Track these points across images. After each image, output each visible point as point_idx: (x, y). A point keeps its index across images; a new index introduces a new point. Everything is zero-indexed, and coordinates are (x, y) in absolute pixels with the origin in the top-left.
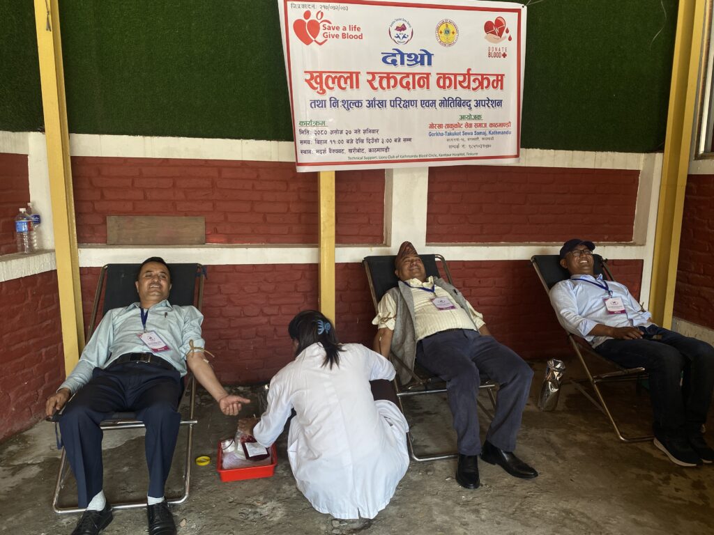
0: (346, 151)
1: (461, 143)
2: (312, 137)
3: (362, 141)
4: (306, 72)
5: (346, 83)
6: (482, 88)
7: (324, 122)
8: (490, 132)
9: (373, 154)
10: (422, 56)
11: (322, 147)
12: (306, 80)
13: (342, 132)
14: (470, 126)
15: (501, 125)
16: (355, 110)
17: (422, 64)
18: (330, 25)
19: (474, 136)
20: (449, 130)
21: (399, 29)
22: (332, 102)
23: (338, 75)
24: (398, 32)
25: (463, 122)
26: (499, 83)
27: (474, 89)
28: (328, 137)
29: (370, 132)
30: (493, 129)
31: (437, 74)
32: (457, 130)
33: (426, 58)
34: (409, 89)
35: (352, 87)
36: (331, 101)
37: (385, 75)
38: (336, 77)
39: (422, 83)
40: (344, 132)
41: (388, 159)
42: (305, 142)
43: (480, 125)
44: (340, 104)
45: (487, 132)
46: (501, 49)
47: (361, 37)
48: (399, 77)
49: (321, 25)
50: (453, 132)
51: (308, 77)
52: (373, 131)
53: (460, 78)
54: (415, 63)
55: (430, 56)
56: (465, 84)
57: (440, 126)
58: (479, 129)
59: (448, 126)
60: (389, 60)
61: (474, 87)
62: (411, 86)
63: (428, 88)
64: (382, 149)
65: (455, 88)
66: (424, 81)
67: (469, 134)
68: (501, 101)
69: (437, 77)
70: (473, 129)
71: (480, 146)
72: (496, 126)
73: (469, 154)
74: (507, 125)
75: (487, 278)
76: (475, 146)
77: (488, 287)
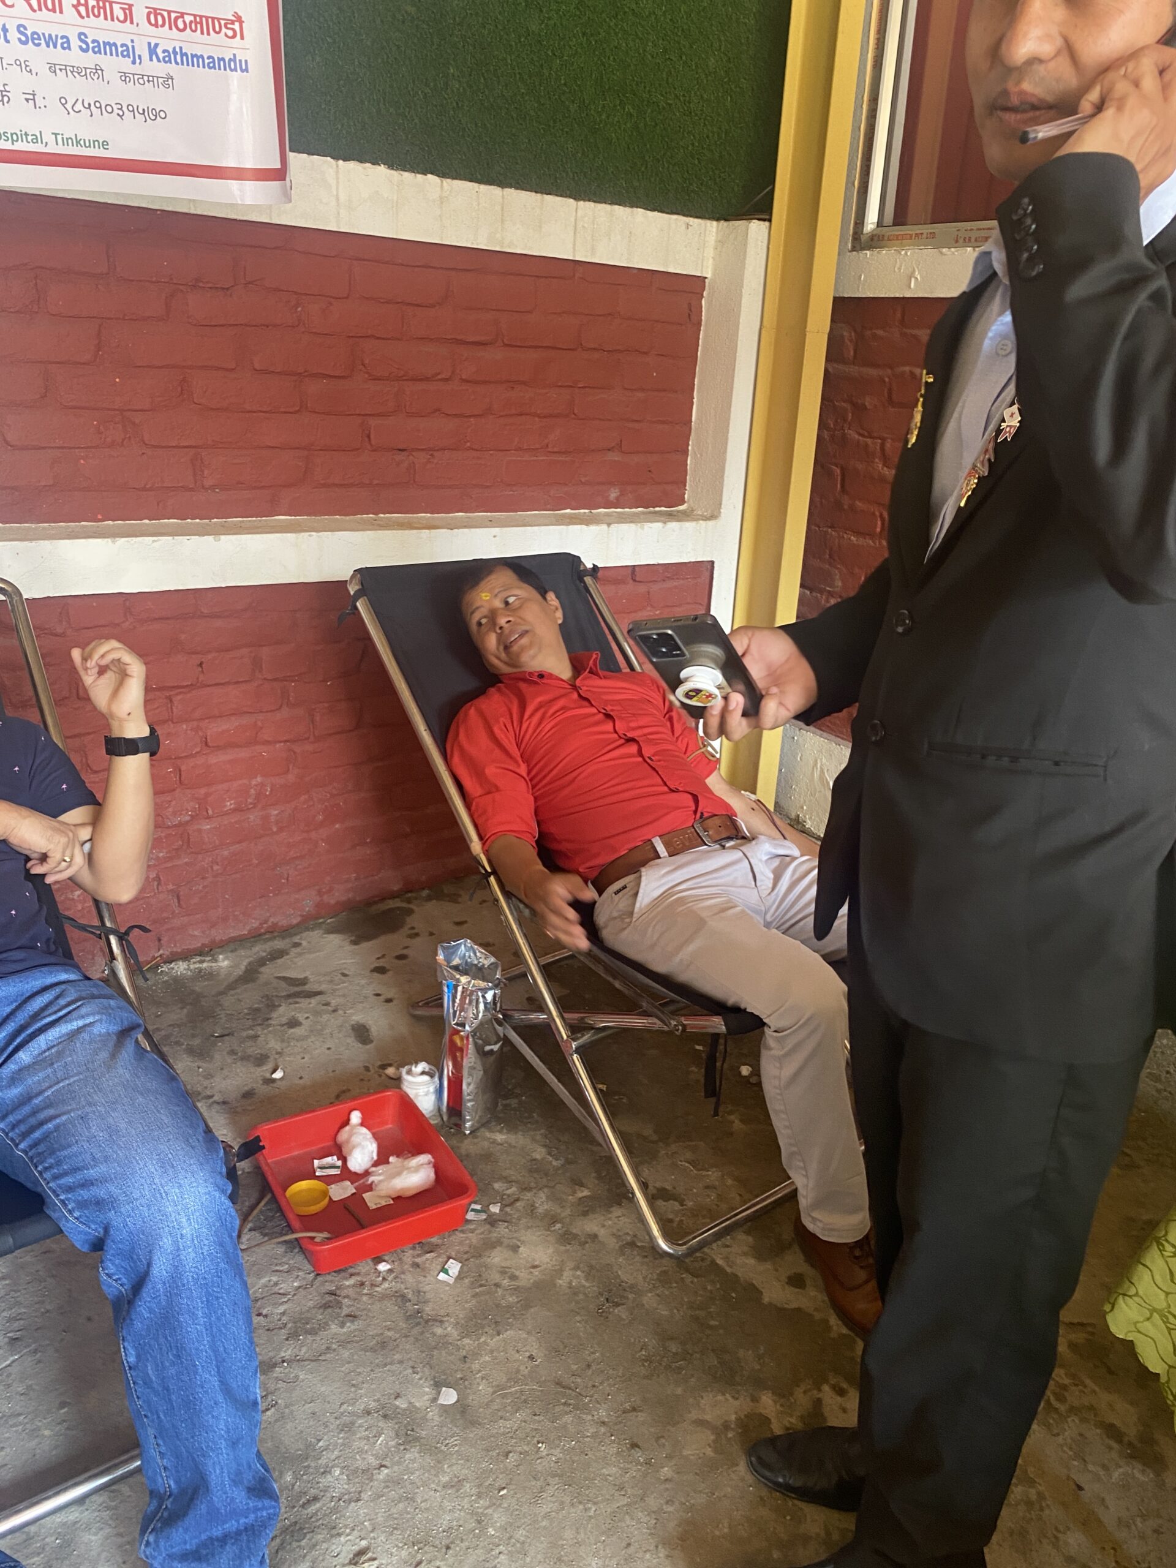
1: (17, 81)
8: (152, 51)
15: (203, 23)
30: (168, 39)
43: (104, 8)
45: (142, 49)
58: (98, 28)
67: (51, 41)
70: (69, 24)
71: (115, 107)
72: (181, 25)
73: (66, 141)
74: (227, 28)
75: (227, 650)
76: (92, 107)
77: (237, 683)
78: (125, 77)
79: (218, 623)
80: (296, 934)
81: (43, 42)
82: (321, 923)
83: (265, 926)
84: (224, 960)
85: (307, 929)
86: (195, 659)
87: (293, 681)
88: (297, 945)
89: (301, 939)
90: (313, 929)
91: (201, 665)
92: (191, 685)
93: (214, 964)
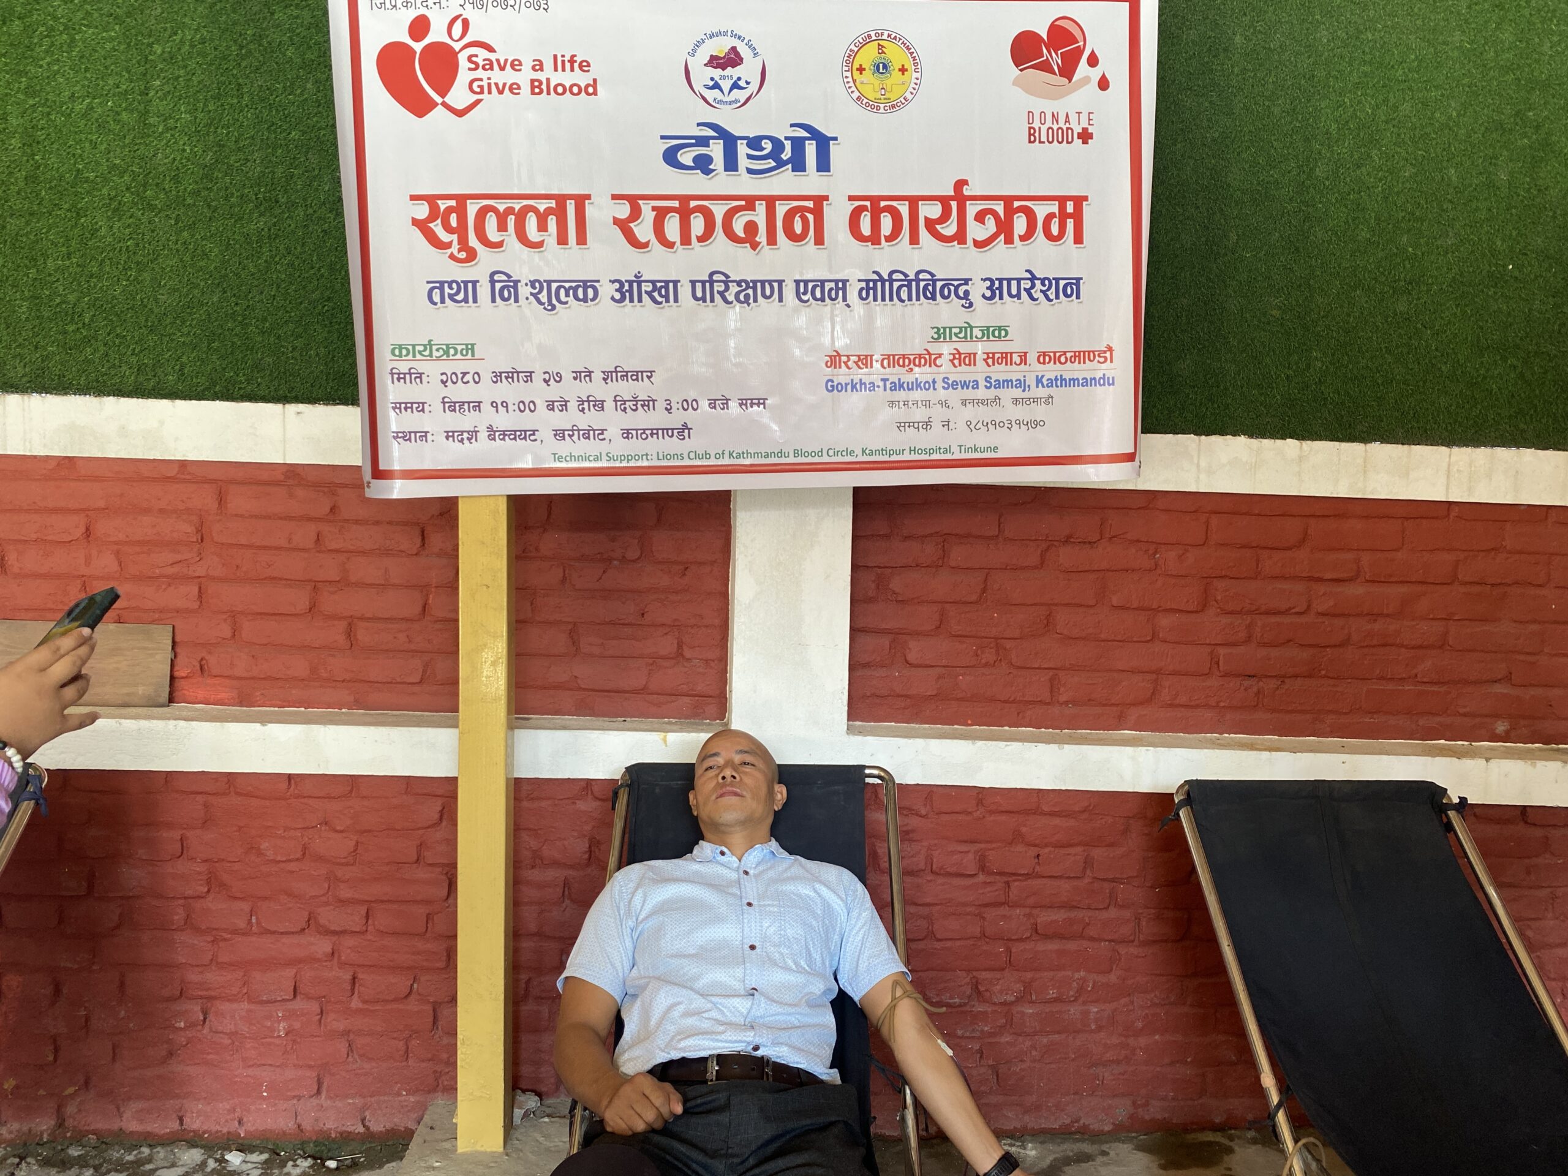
0: (546, 434)
1: (938, 414)
2: (430, 392)
3: (600, 405)
4: (413, 198)
5: (542, 227)
6: (1009, 240)
7: (470, 348)
8: (1039, 381)
9: (636, 446)
10: (798, 145)
11: (465, 421)
12: (415, 222)
13: (529, 376)
14: (969, 359)
15: (1080, 356)
16: (572, 311)
17: (798, 165)
18: (492, 56)
19: (982, 393)
20: (896, 373)
21: (715, 62)
22: (498, 286)
23: (517, 205)
24: (717, 73)
25: (946, 349)
26: (1070, 223)
27: (978, 244)
28: (486, 392)
29: (625, 376)
30: (1051, 371)
31: (851, 198)
32: (921, 373)
33: (811, 149)
34: (755, 246)
35: (562, 240)
36: (493, 282)
37: (676, 204)
38: (509, 211)
39: (798, 228)
40: (538, 378)
41: (686, 462)
42: (408, 406)
43: (1006, 358)
44: (524, 291)
45: (1031, 381)
46: (1073, 118)
47: (592, 89)
48: (719, 210)
49: (462, 58)
50: (909, 378)
51: (422, 211)
52: (637, 375)
53: (933, 211)
54: (773, 164)
55: (823, 143)
56: (950, 229)
57: (865, 360)
58: (1000, 372)
59: (892, 360)
60: (686, 157)
61: (979, 239)
62: (762, 237)
63: (819, 240)
64: (667, 431)
65: (914, 240)
66: (805, 222)
67: (965, 385)
68: (1078, 279)
69: (851, 206)
70: (979, 372)
71: (1006, 422)
72: (1063, 359)
73: (967, 450)
74: (1099, 356)
75: (1062, 847)
76: (989, 425)
77: (1069, 878)
78: (1016, 401)
79: (1057, 821)
80: (1107, 1142)
81: (959, 386)
82: (1133, 1137)
83: (1076, 1125)
84: (1031, 1150)
85: (1119, 1140)
86: (1033, 851)
87: (1122, 884)
88: (1104, 1153)
89: (1110, 1148)
90: (1123, 1142)
91: (1038, 856)
92: (1027, 874)
93: (1023, 1151)
